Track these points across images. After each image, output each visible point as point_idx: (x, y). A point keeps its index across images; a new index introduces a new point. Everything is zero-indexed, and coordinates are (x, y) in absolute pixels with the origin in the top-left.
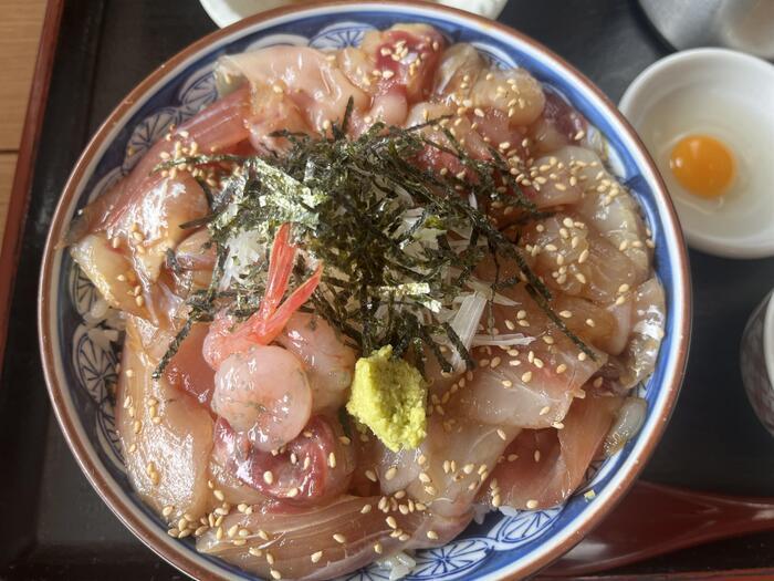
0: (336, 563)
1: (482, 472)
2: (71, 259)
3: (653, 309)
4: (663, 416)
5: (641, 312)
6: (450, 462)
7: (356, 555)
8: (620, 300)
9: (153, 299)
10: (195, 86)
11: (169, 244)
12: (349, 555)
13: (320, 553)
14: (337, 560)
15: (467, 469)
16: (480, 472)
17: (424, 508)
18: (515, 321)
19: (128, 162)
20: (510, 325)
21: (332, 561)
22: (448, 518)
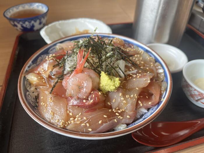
0: (106, 124)
1: (136, 96)
2: (26, 78)
3: (159, 67)
4: (170, 81)
5: (157, 68)
6: (127, 95)
7: (111, 122)
8: (152, 65)
9: (47, 81)
10: (51, 50)
11: (50, 70)
12: (109, 122)
13: (101, 121)
14: (106, 123)
15: (132, 96)
16: (135, 96)
17: (124, 110)
18: (132, 69)
19: (38, 63)
20: (131, 70)
21: (105, 123)
22: (131, 111)
